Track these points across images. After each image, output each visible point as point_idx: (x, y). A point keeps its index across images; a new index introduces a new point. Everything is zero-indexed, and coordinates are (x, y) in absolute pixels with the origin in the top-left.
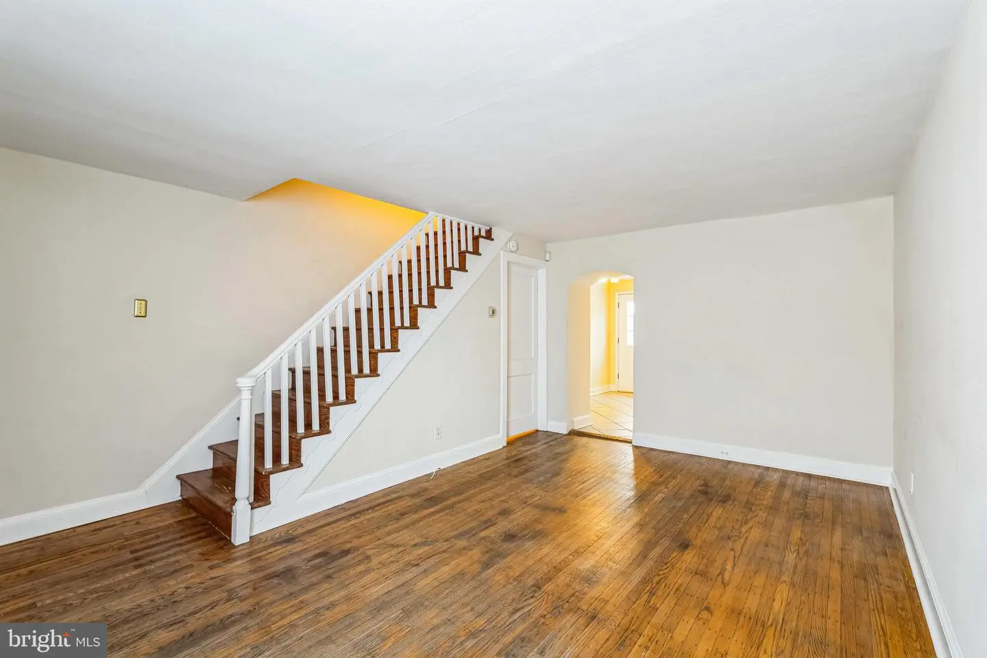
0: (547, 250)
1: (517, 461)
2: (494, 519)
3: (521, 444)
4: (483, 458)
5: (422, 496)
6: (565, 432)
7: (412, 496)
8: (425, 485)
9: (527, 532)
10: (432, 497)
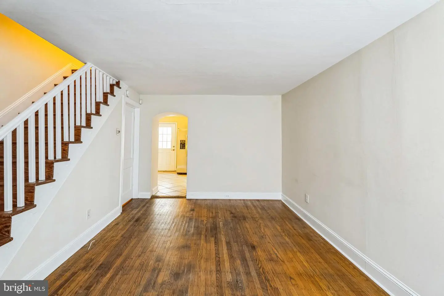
0: (140, 98)
1: (137, 220)
2: (156, 266)
3: (130, 209)
4: (114, 224)
5: (92, 266)
6: (149, 197)
7: (84, 269)
8: (87, 256)
9: (182, 268)
10: (101, 265)
